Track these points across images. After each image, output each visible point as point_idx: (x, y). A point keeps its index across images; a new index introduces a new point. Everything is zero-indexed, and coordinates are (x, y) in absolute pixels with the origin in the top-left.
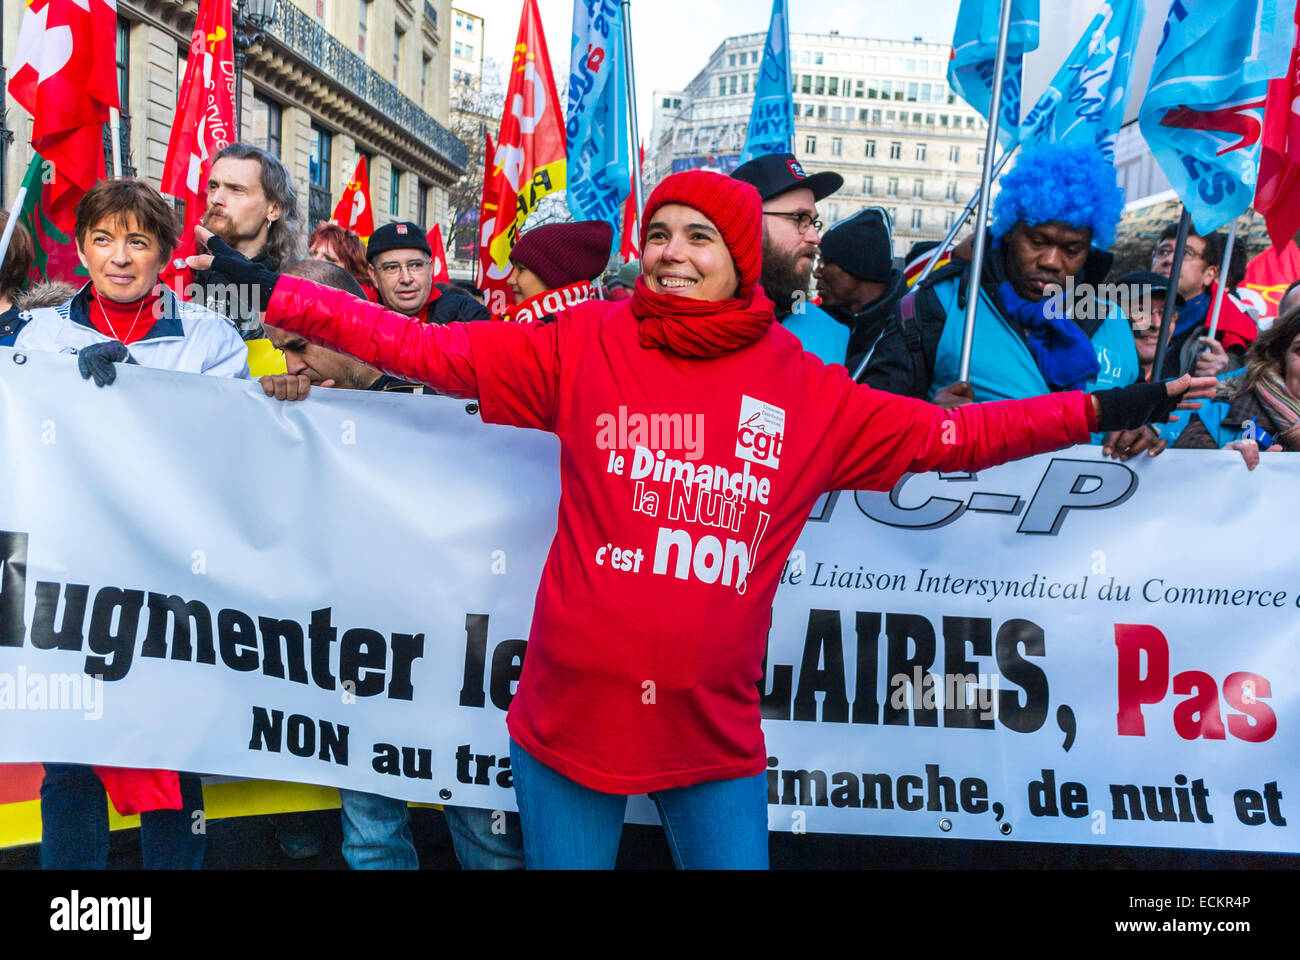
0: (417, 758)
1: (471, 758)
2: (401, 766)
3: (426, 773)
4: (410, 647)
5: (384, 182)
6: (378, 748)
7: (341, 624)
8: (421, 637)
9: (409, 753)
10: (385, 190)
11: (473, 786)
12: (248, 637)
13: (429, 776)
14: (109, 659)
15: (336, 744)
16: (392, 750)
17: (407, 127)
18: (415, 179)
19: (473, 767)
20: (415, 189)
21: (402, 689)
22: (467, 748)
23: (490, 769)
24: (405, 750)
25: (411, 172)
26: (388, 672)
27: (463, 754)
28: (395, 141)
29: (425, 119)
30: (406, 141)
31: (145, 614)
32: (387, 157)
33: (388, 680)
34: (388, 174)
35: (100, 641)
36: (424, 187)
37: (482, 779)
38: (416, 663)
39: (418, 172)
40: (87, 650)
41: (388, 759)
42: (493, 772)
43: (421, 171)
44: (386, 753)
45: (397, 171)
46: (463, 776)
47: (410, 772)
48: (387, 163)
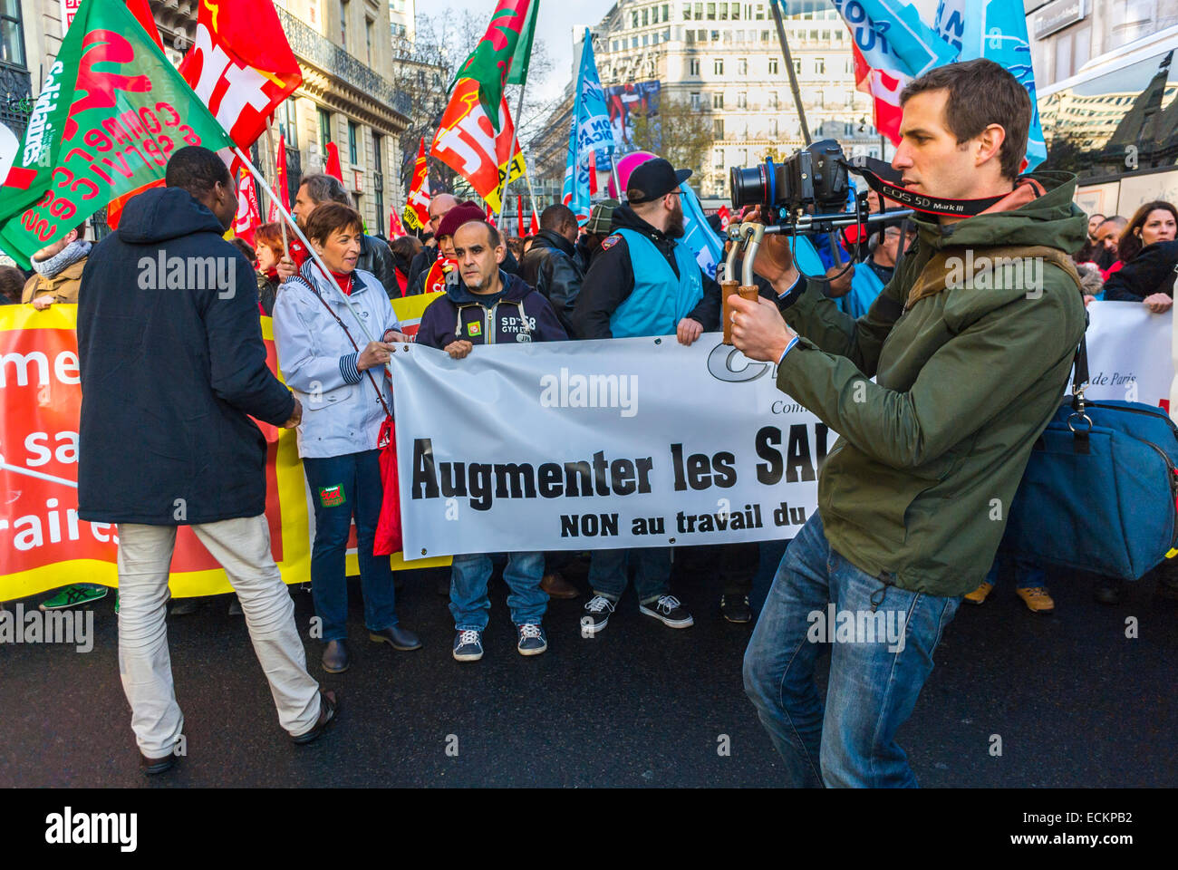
0: (656, 523)
1: (684, 518)
2: (648, 529)
3: (661, 530)
4: (645, 465)
5: (342, 135)
6: (635, 522)
7: (609, 458)
8: (650, 459)
9: (652, 521)
10: (344, 143)
11: (687, 534)
12: (557, 478)
13: (663, 532)
14: (481, 500)
15: (611, 524)
16: (643, 522)
17: (358, 86)
18: (369, 130)
19: (686, 523)
20: (370, 139)
21: (645, 488)
22: (682, 513)
23: (695, 523)
24: (650, 520)
25: (365, 125)
26: (637, 480)
27: (680, 517)
28: (349, 100)
29: (373, 77)
30: (359, 98)
31: (493, 475)
32: (343, 114)
33: (637, 484)
34: (346, 129)
35: (475, 491)
36: (377, 136)
37: (691, 529)
38: (650, 472)
39: (371, 124)
40: (469, 496)
41: (641, 527)
42: (697, 524)
43: (373, 123)
44: (639, 523)
45: (353, 125)
46: (681, 530)
47: (653, 531)
48: (344, 119)
